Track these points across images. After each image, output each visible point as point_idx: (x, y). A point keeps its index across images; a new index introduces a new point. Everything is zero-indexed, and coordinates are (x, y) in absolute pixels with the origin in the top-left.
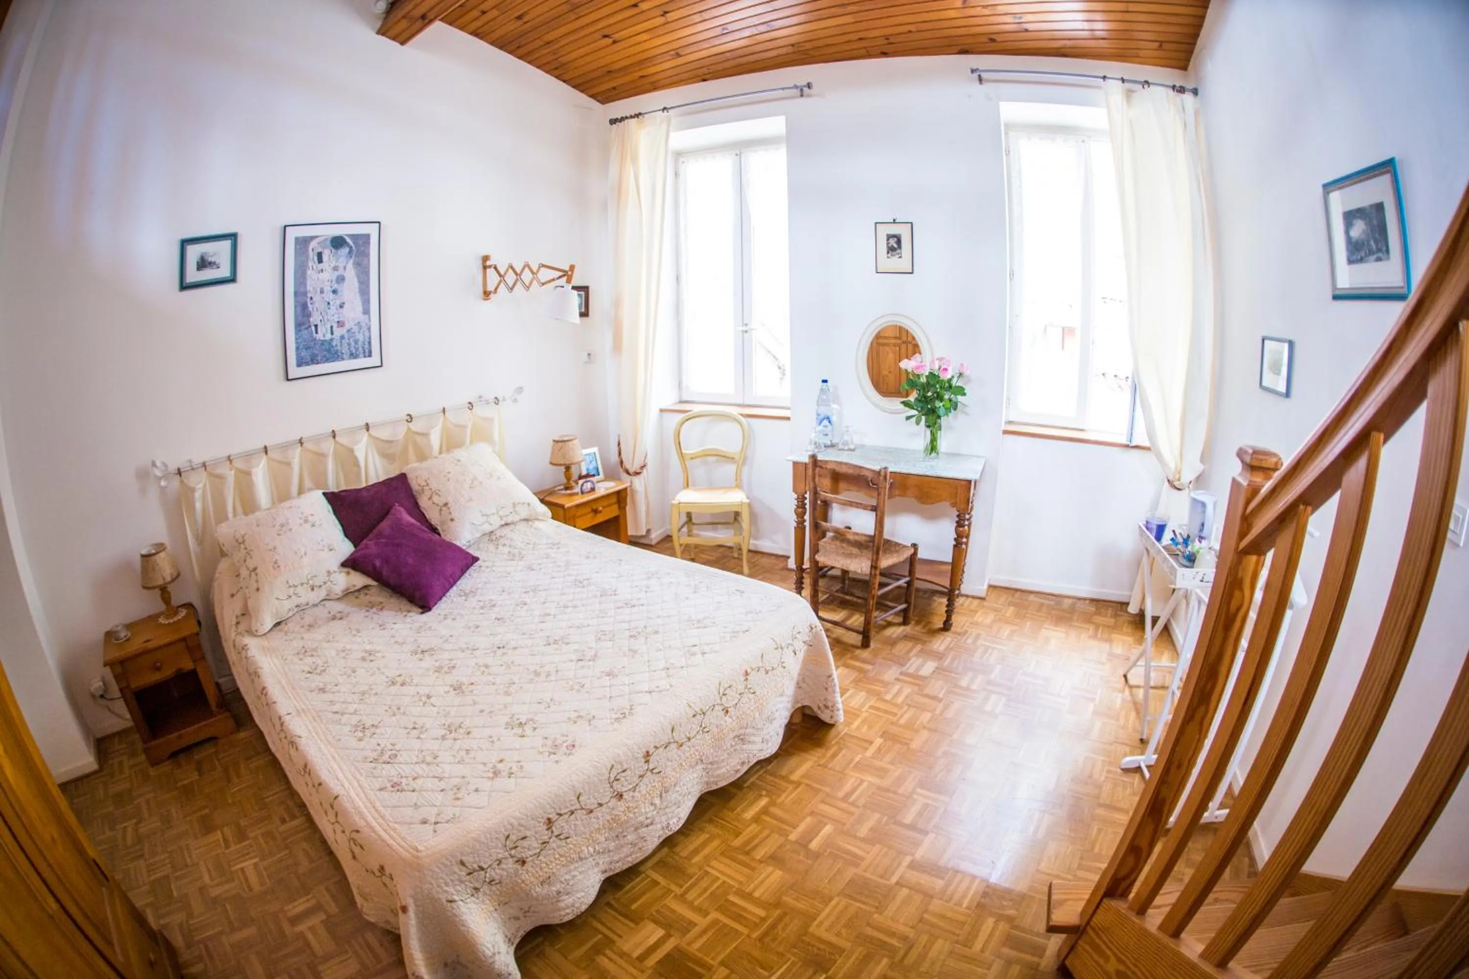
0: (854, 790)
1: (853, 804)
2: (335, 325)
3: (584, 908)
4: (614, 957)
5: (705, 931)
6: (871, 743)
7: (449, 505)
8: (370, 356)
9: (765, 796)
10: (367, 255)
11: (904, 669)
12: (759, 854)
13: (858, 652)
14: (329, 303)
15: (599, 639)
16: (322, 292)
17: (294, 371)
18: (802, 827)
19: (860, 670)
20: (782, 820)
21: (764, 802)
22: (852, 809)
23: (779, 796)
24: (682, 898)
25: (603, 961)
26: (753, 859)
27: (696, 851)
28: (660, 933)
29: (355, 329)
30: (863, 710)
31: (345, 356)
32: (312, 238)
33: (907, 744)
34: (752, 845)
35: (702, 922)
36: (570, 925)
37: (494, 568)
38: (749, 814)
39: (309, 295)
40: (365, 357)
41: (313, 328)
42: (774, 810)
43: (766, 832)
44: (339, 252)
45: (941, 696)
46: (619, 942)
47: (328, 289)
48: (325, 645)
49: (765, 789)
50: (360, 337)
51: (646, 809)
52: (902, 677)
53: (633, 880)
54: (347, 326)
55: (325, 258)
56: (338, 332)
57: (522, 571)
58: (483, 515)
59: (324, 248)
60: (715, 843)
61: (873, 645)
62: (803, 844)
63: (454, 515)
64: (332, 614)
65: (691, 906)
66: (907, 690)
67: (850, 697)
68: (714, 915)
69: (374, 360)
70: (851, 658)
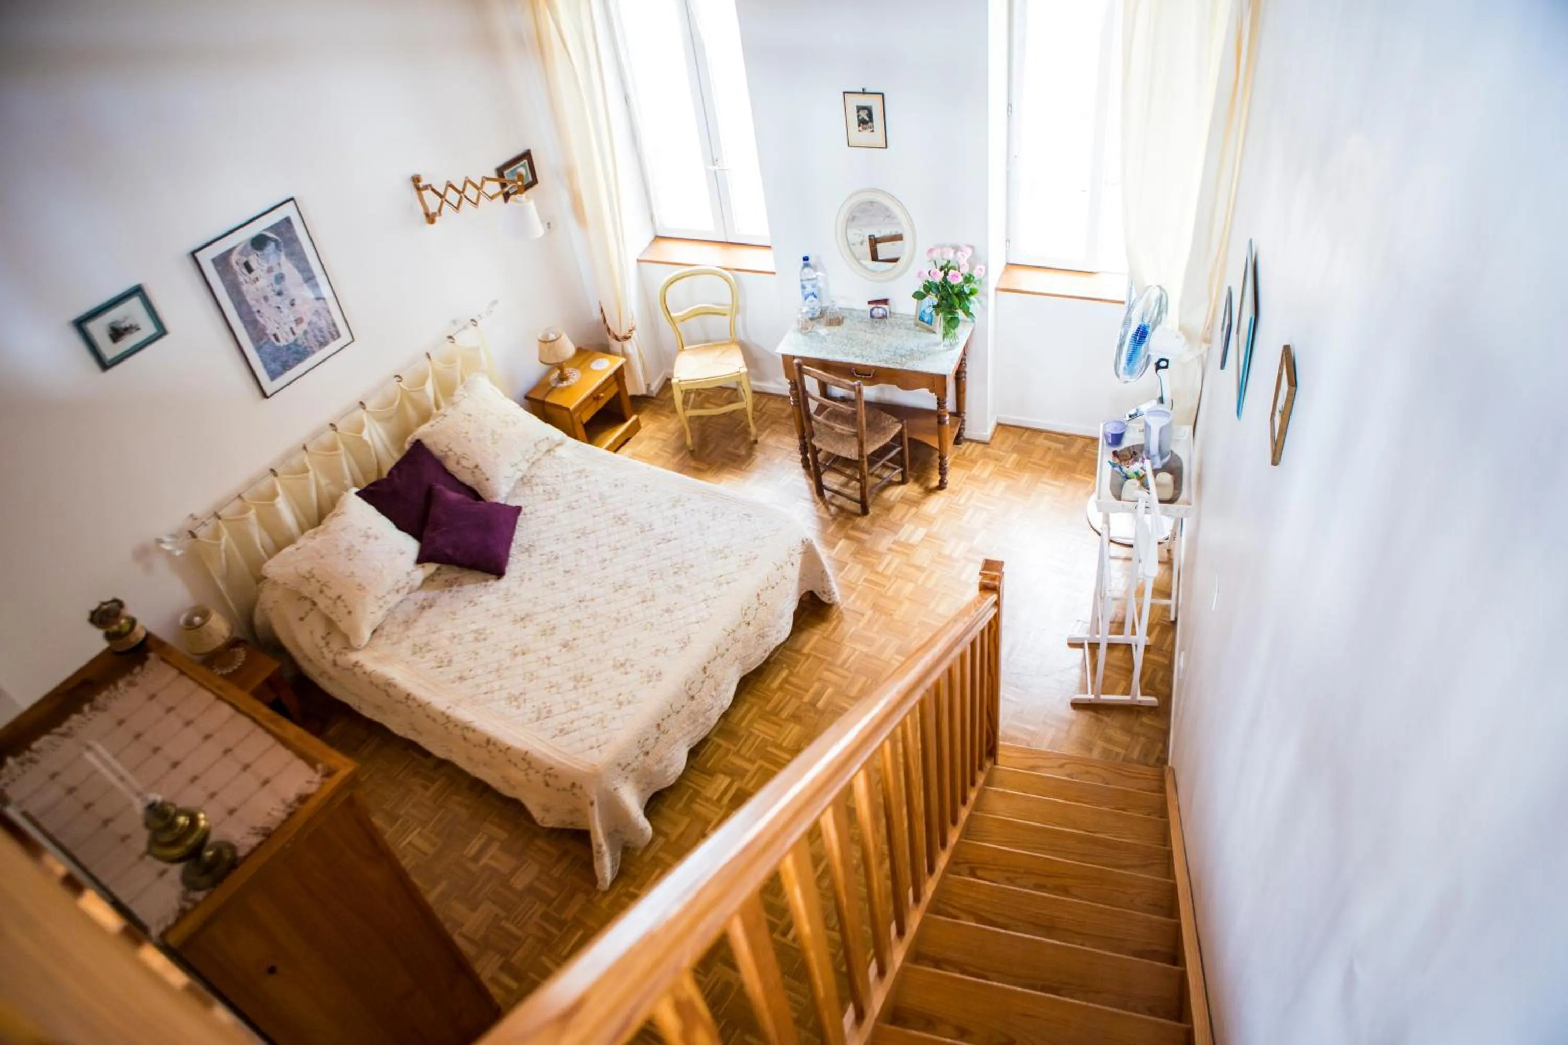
0: (849, 658)
1: (847, 670)
2: (294, 326)
3: (680, 773)
4: (704, 803)
5: (755, 774)
6: (863, 615)
7: (480, 467)
8: (339, 336)
9: (786, 668)
10: (296, 240)
11: (896, 537)
12: (784, 715)
13: (858, 520)
14: (279, 308)
15: (652, 579)
16: (266, 298)
17: (269, 387)
18: (812, 691)
19: (859, 541)
20: (799, 688)
21: (784, 673)
22: (847, 674)
23: (795, 667)
24: (737, 753)
25: (696, 807)
26: (781, 719)
27: (743, 718)
28: (727, 780)
29: (315, 319)
30: (859, 583)
31: (314, 349)
32: (230, 251)
33: (891, 615)
34: (779, 708)
35: (752, 768)
36: (671, 788)
37: (539, 514)
38: (776, 684)
39: (255, 309)
40: (334, 339)
41: (273, 339)
42: (792, 679)
43: (788, 697)
44: (266, 252)
45: (924, 565)
46: (703, 791)
47: (271, 294)
48: (434, 637)
49: (786, 663)
50: (323, 324)
51: (709, 700)
52: (894, 547)
53: (704, 747)
54: (306, 320)
55: (253, 264)
56: (299, 331)
57: (564, 511)
58: (512, 466)
59: (248, 255)
60: (755, 710)
61: (871, 511)
62: (813, 704)
63: (488, 475)
64: (419, 603)
65: (743, 757)
66: (897, 561)
67: (849, 570)
68: (760, 762)
69: (345, 338)
70: (853, 528)
